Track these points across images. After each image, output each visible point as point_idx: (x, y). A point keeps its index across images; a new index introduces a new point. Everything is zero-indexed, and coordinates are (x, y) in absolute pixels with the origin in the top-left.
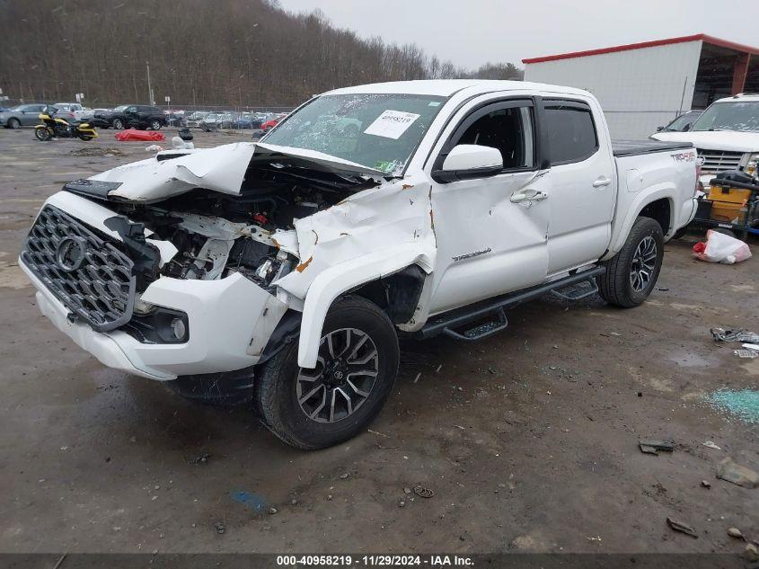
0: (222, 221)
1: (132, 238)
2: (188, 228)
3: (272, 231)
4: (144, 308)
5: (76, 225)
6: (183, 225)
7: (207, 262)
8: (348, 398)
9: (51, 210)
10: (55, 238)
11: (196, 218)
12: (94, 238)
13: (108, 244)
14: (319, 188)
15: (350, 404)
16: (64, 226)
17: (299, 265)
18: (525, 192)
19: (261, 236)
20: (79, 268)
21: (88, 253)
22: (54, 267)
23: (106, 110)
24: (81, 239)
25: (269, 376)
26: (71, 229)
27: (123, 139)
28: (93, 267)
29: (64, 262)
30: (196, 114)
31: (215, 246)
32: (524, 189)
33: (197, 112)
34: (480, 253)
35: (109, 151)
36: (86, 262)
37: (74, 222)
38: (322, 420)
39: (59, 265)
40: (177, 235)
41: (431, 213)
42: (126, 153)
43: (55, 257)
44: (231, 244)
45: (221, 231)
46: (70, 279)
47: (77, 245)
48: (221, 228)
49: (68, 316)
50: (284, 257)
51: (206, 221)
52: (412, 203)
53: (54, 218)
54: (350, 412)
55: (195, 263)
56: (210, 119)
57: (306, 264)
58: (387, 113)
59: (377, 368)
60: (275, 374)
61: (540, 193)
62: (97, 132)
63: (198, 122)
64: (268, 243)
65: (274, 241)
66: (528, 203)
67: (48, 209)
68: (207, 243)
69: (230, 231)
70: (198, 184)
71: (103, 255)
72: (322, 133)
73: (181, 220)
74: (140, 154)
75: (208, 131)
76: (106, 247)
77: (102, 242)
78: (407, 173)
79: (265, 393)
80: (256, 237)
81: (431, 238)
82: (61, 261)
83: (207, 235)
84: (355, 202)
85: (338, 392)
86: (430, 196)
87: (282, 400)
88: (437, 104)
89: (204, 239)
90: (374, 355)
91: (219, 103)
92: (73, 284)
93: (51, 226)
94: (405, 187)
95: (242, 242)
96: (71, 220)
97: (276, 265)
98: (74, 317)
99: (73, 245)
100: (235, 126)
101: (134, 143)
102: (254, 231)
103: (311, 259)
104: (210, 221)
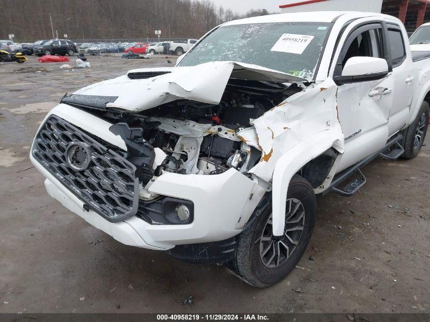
0: (192, 123)
1: (132, 140)
2: (165, 129)
3: (236, 130)
4: (148, 196)
5: (80, 133)
6: (161, 127)
7: (182, 155)
8: (287, 247)
9: (56, 120)
10: (63, 143)
11: (170, 121)
12: (98, 145)
13: (110, 150)
14: (248, 92)
15: (288, 251)
16: (69, 133)
17: (263, 156)
18: (377, 89)
19: (227, 133)
20: (87, 169)
21: (93, 157)
22: (63, 165)
23: (29, 44)
24: (86, 145)
25: (244, 241)
26: (75, 136)
27: (43, 61)
28: (98, 168)
29: (72, 163)
30: (83, 45)
31: (186, 141)
32: (377, 87)
33: (84, 44)
34: (356, 133)
35: (38, 69)
36: (92, 164)
37: (78, 130)
38: (273, 266)
39: (69, 165)
40: (158, 135)
41: (337, 108)
42: (48, 69)
43: (64, 157)
44: (201, 141)
45: (190, 131)
46: (79, 177)
47: (83, 149)
48: (192, 128)
49: (84, 207)
50: (249, 149)
51: (178, 123)
52: (325, 101)
53: (60, 127)
54: (288, 257)
55: (173, 155)
56: (94, 47)
57: (270, 155)
58: (285, 36)
59: (303, 224)
60: (249, 239)
61: (386, 89)
62: (27, 58)
63: (86, 50)
64: (234, 139)
65: (239, 137)
66: (379, 97)
67: (52, 118)
68: (180, 140)
69: (200, 130)
70: (185, 96)
71: (107, 158)
72: (234, 53)
73: (159, 123)
74: (57, 70)
75: (94, 55)
76: (108, 152)
77: (105, 149)
78: (317, 79)
79: (241, 254)
80: (222, 134)
81: (338, 126)
82: (70, 162)
83: (179, 134)
84: (291, 103)
85: (280, 243)
86: (336, 95)
87: (253, 257)
88: (325, 28)
89: (178, 137)
90: (303, 215)
91: (96, 38)
92: (82, 180)
93: (57, 132)
94: (322, 89)
95: (210, 139)
96: (76, 129)
97: (243, 156)
98: (87, 207)
99: (78, 149)
100: (109, 51)
101: (51, 63)
102: (220, 130)
103: (272, 150)
104: (182, 123)
